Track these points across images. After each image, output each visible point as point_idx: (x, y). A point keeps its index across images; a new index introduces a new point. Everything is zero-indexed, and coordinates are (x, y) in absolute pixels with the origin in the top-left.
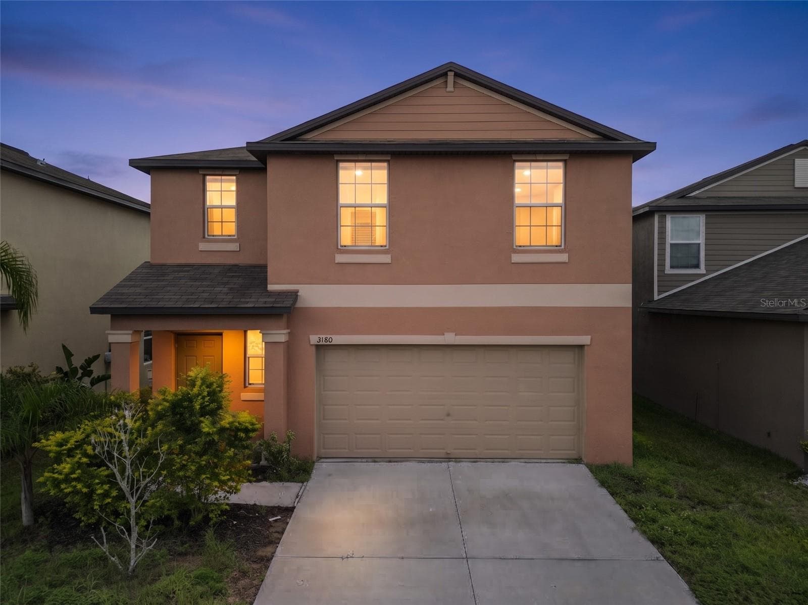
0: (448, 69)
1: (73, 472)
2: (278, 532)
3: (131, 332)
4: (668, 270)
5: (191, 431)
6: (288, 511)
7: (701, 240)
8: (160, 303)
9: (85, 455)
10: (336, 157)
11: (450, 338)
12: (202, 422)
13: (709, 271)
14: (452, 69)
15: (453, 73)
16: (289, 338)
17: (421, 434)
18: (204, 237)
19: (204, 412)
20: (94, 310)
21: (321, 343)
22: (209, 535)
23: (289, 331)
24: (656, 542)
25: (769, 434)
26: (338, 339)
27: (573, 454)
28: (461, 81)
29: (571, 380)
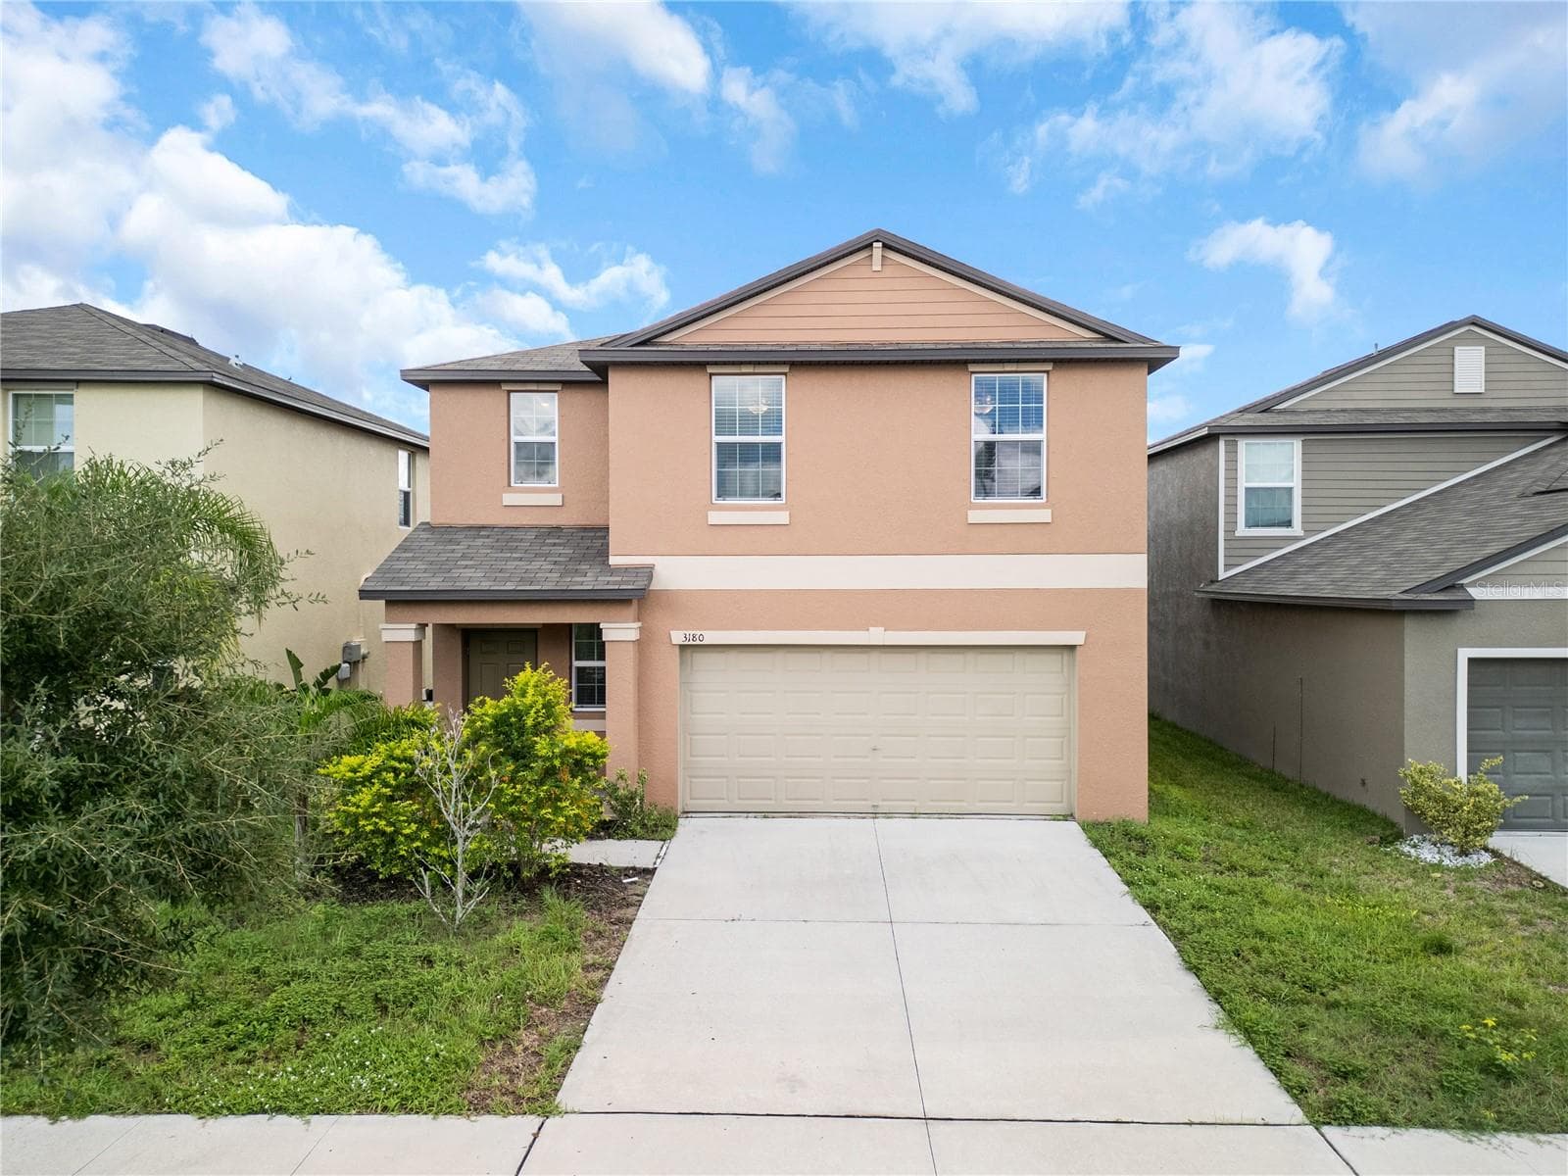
0: (875, 239)
1: (373, 805)
2: (638, 895)
3: (414, 626)
4: (1242, 530)
5: (521, 755)
6: (648, 873)
7: (1296, 484)
8: (457, 584)
9: (386, 785)
10: (710, 370)
11: (876, 636)
12: (536, 743)
13: (1308, 532)
14: (878, 238)
15: (880, 244)
16: (640, 634)
17: (834, 778)
18: (509, 485)
19: (537, 729)
20: (365, 594)
21: (686, 643)
22: (548, 894)
23: (639, 624)
24: (1152, 907)
25: (1363, 783)
26: (711, 637)
27: (1060, 808)
28: (892, 255)
29: (1057, 697)
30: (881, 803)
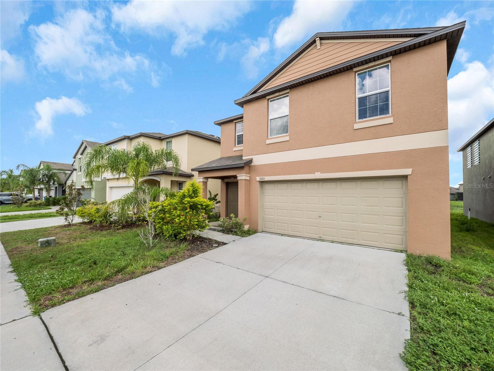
0: (316, 37)
6: (224, 244)
10: (267, 97)
11: (318, 175)
16: (249, 179)
17: (306, 226)
18: (235, 146)
21: (261, 180)
23: (248, 175)
26: (267, 178)
28: (323, 42)
29: (400, 199)
30: (322, 236)
